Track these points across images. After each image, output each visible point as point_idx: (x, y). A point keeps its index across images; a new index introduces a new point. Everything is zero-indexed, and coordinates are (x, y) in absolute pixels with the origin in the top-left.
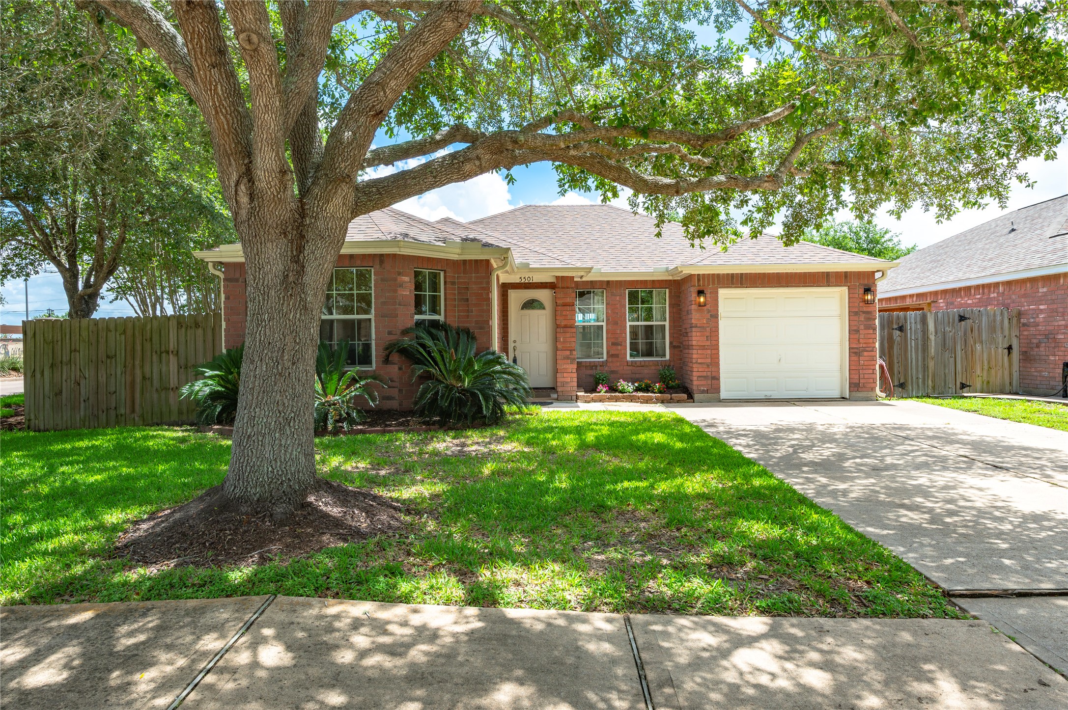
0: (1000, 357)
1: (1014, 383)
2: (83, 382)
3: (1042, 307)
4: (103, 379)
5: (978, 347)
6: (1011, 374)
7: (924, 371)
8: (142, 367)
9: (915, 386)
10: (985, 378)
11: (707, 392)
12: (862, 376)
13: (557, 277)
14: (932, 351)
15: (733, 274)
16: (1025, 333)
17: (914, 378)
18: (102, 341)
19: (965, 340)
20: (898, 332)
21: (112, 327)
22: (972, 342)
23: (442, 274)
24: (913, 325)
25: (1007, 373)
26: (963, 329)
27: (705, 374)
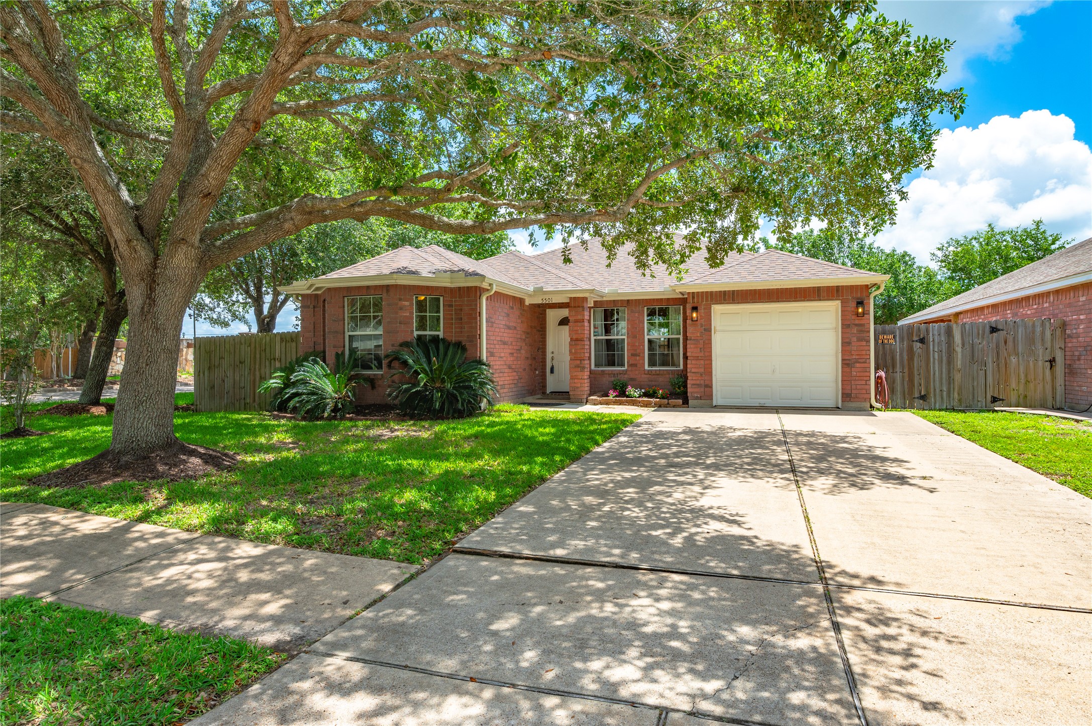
0: (1040, 370)
1: (1058, 398)
2: (226, 380)
3: (1082, 317)
4: (237, 378)
5: (1014, 360)
6: (1054, 389)
7: (949, 384)
8: (260, 369)
9: (938, 398)
10: (1021, 391)
11: (700, 398)
12: (854, 387)
13: (571, 298)
14: (959, 363)
15: (725, 292)
16: (1070, 345)
17: (938, 391)
18: (237, 351)
19: (998, 353)
20: (919, 344)
21: (243, 341)
22: (1006, 355)
23: (441, 299)
24: (936, 338)
25: (1048, 387)
26: (994, 341)
27: (698, 382)
